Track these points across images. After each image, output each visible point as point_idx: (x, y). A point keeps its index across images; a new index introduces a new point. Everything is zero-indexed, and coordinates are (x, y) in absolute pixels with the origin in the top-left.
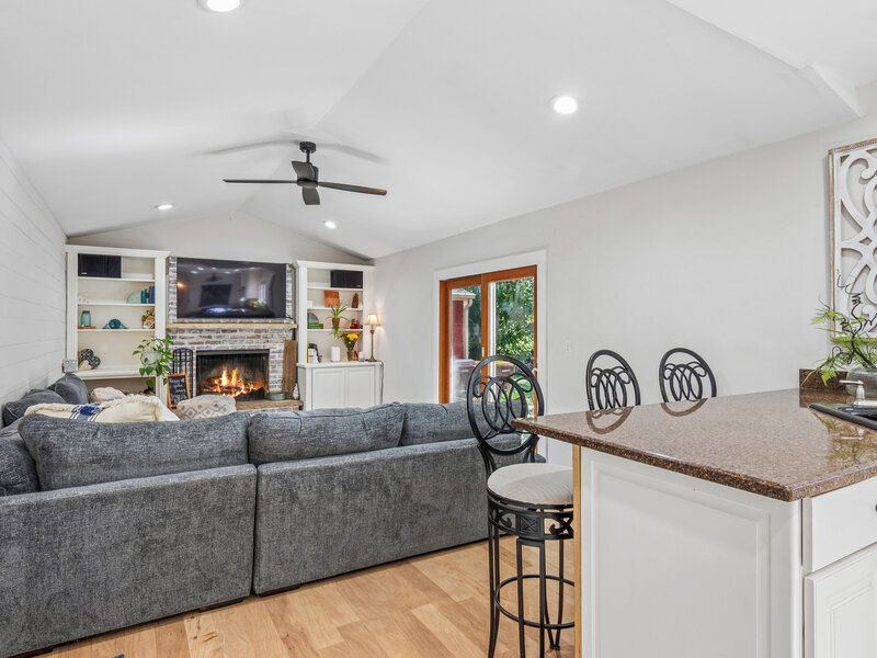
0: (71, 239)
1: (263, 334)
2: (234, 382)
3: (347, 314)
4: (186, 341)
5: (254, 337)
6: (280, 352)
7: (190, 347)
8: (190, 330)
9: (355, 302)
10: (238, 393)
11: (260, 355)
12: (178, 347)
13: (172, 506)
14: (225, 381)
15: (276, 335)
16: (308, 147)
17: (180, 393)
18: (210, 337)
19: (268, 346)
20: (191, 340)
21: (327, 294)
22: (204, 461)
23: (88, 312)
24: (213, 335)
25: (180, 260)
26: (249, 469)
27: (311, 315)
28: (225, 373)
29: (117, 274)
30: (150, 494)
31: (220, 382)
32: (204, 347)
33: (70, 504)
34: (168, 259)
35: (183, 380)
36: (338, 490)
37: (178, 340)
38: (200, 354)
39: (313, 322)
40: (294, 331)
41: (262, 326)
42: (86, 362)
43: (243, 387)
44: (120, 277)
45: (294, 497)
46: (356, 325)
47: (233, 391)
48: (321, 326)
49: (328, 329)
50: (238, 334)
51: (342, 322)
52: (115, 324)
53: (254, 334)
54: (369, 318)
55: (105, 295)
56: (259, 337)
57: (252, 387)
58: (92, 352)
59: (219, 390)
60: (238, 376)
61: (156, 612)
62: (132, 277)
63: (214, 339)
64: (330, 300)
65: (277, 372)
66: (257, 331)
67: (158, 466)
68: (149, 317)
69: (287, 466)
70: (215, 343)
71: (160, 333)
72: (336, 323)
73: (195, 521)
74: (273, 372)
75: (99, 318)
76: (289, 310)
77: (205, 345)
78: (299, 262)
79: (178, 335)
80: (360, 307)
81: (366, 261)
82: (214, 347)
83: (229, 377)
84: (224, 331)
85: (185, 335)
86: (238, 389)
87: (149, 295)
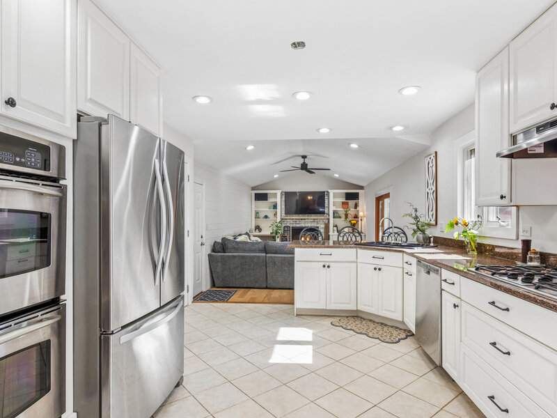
0: (253, 189)
1: (316, 221)
3: (352, 212)
4: (288, 223)
6: (323, 228)
7: (289, 225)
8: (289, 219)
9: (356, 206)
12: (285, 225)
13: (247, 260)
15: (321, 221)
16: (304, 157)
18: (296, 222)
19: (318, 225)
20: (290, 223)
21: (343, 203)
22: (254, 251)
23: (258, 213)
24: (298, 221)
25: (286, 193)
26: (264, 254)
27: (335, 212)
29: (267, 200)
30: (243, 257)
32: (294, 225)
33: (228, 256)
34: (282, 193)
36: (287, 264)
37: (285, 223)
38: (293, 228)
39: (336, 215)
40: (329, 219)
41: (315, 218)
42: (258, 230)
45: (275, 263)
46: (356, 217)
48: (340, 217)
49: (343, 219)
50: (306, 220)
51: (349, 216)
52: (266, 217)
53: (313, 221)
54: (361, 214)
55: (264, 207)
58: (259, 226)
61: (245, 286)
62: (271, 200)
63: (298, 223)
64: (344, 206)
67: (245, 251)
68: (275, 215)
69: (273, 255)
71: (279, 220)
72: (346, 216)
73: (252, 265)
75: (262, 215)
76: (326, 211)
78: (329, 191)
79: (285, 221)
80: (358, 209)
81: (362, 188)
82: (298, 226)
84: (301, 219)
85: (288, 221)
87: (275, 207)
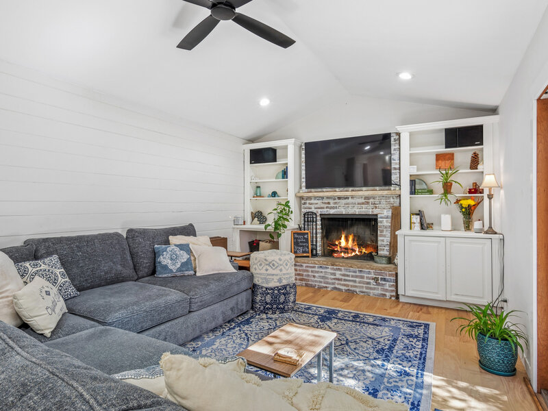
1: (371, 200)
2: (350, 244)
4: (313, 206)
5: (363, 204)
6: (387, 217)
7: (315, 211)
8: (315, 198)
9: (475, 162)
10: (353, 254)
11: (370, 220)
12: (308, 210)
14: (343, 242)
15: (383, 201)
17: (303, 246)
18: (329, 203)
19: (376, 211)
20: (316, 206)
21: (439, 157)
23: (259, 187)
24: (331, 201)
25: (307, 144)
27: (415, 180)
28: (343, 236)
29: (274, 160)
31: (340, 243)
32: (325, 211)
34: (298, 145)
35: (306, 236)
37: (307, 205)
38: (322, 217)
39: (422, 188)
40: (399, 197)
42: (256, 219)
43: (357, 250)
44: (276, 161)
46: (475, 189)
47: (350, 251)
48: (431, 192)
49: (438, 195)
50: (350, 200)
51: (455, 188)
52: (274, 194)
53: (363, 201)
54: (488, 180)
56: (368, 203)
57: (364, 251)
58: (261, 213)
59: (339, 249)
60: (353, 240)
62: (280, 161)
63: (332, 205)
64: (442, 163)
65: (385, 236)
66: (367, 198)
70: (333, 208)
71: (290, 199)
72: (447, 187)
74: (381, 236)
75: (265, 191)
76: (394, 178)
77: (325, 210)
78: (400, 129)
79: (308, 202)
80: (480, 168)
82: (332, 212)
83: (347, 240)
84: (339, 198)
85: (312, 201)
86: (353, 250)
87: (285, 173)
